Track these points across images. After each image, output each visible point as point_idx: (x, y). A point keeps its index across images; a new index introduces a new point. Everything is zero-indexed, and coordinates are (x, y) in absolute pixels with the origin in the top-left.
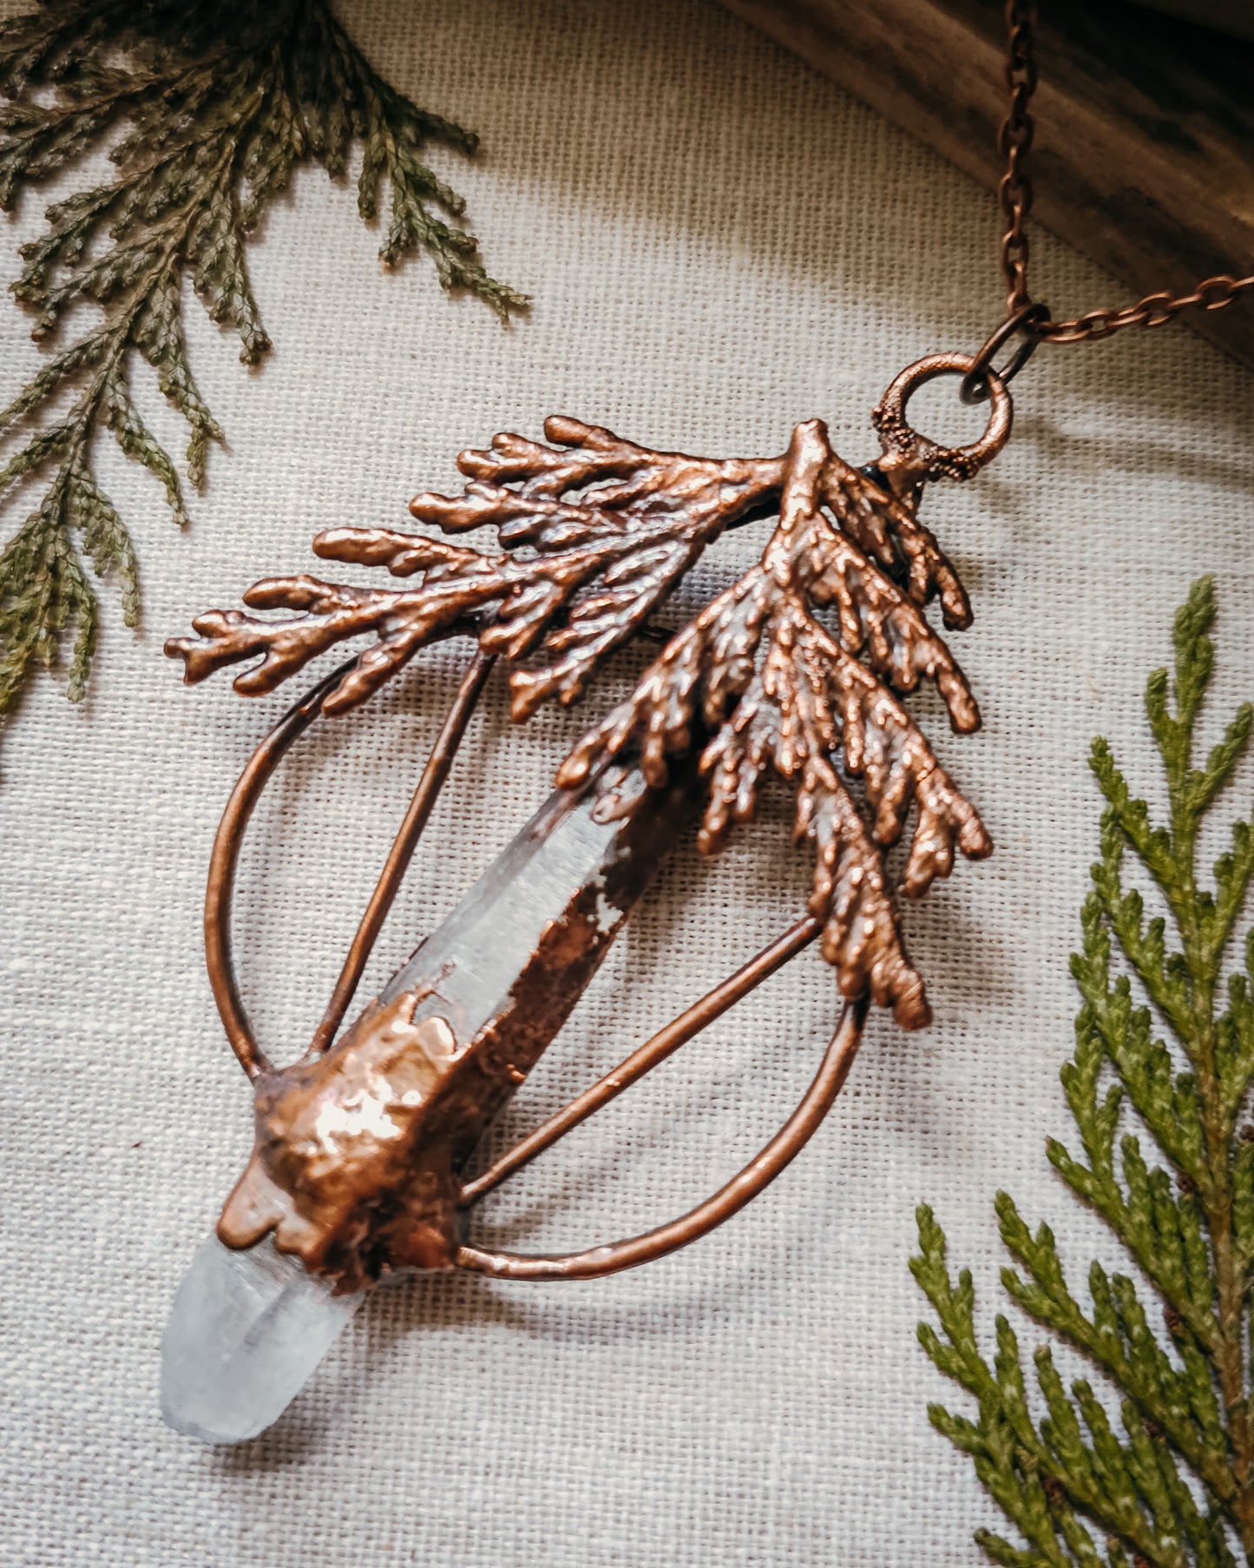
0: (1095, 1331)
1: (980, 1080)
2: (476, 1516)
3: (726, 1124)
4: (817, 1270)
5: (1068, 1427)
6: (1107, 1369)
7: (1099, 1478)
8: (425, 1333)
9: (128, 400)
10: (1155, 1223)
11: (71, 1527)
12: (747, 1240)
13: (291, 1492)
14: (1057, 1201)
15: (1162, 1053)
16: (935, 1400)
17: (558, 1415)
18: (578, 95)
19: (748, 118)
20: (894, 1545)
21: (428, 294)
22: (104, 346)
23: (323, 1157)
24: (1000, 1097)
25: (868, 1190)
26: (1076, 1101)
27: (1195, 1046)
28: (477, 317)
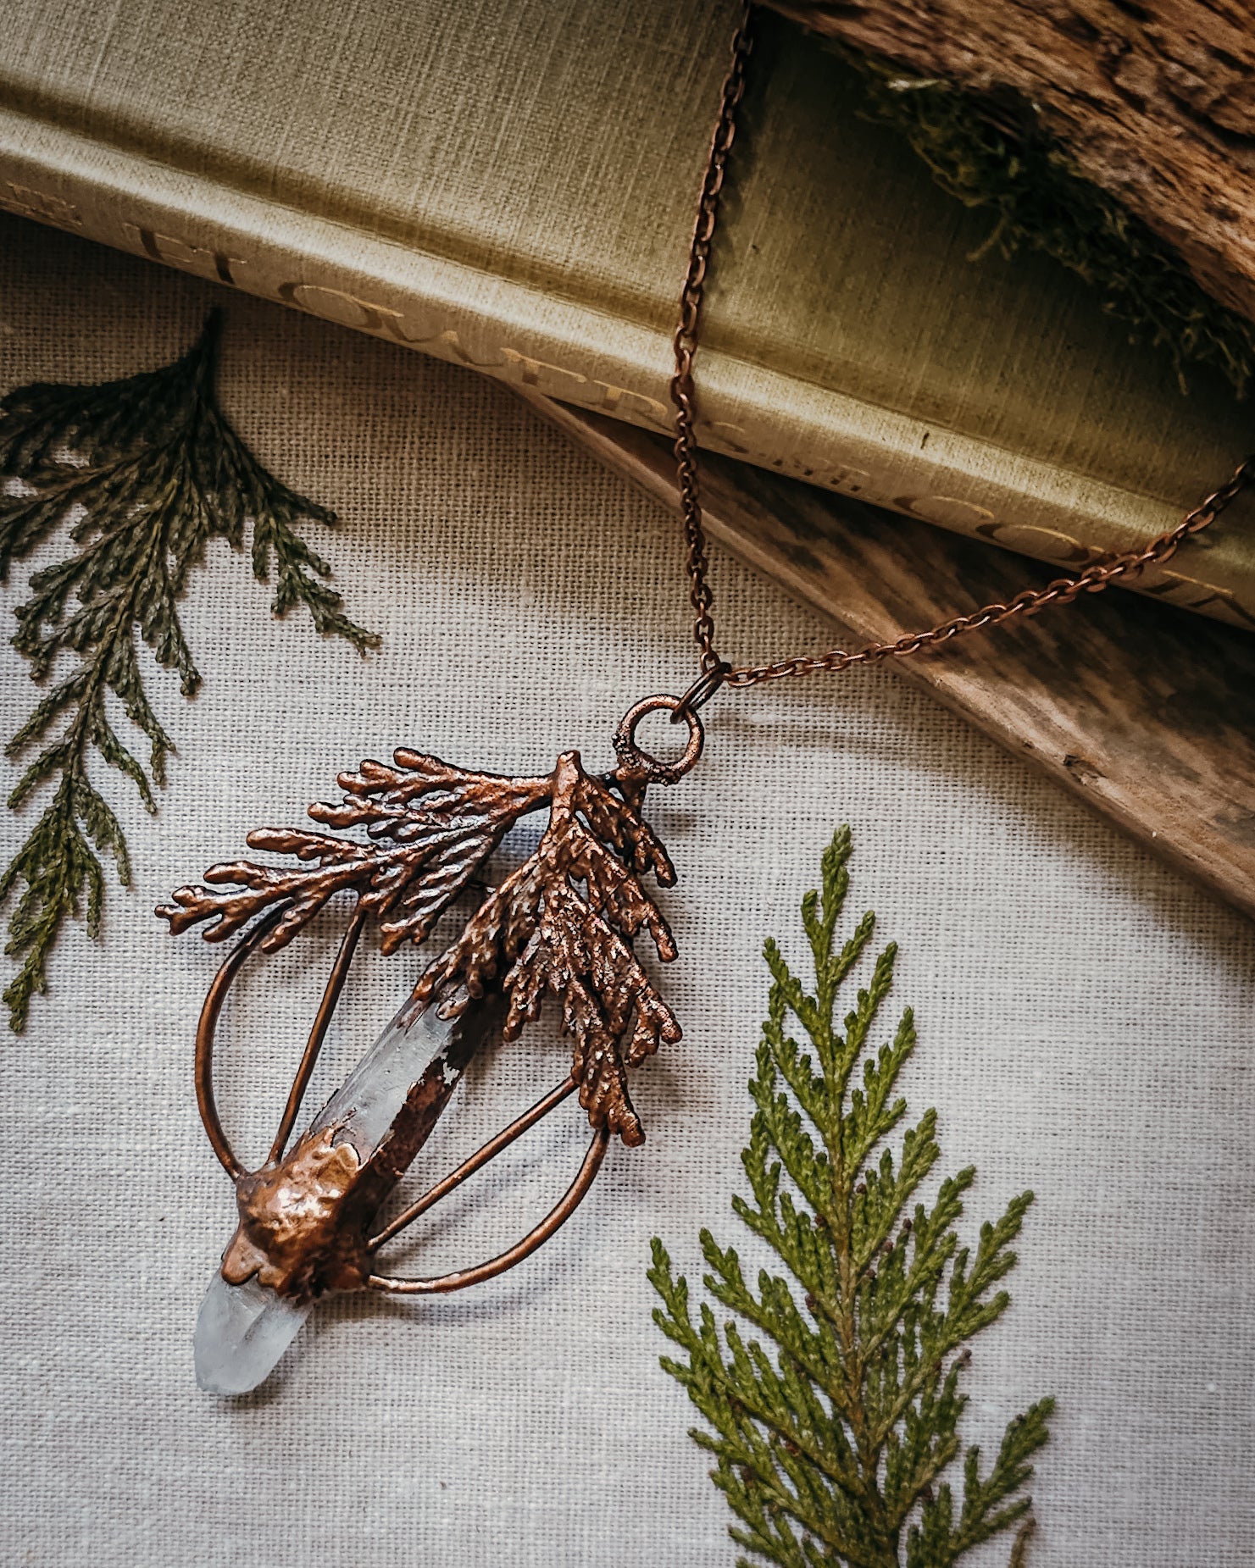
0: (762, 1310)
1: (692, 1159)
2: (387, 1430)
3: (531, 1191)
4: (591, 1278)
5: (746, 1368)
6: (769, 1332)
7: (764, 1397)
8: (350, 1323)
9: (105, 723)
10: (800, 1244)
11: (141, 1447)
12: (547, 1261)
13: (275, 1420)
14: (742, 1232)
15: (807, 1140)
16: (664, 1354)
17: (434, 1369)
18: (406, 471)
19: (530, 485)
20: (640, 1438)
21: (307, 633)
22: (84, 685)
23: (284, 1230)
24: (705, 1169)
25: (622, 1229)
26: (751, 1172)
27: (828, 1135)
28: (343, 650)
